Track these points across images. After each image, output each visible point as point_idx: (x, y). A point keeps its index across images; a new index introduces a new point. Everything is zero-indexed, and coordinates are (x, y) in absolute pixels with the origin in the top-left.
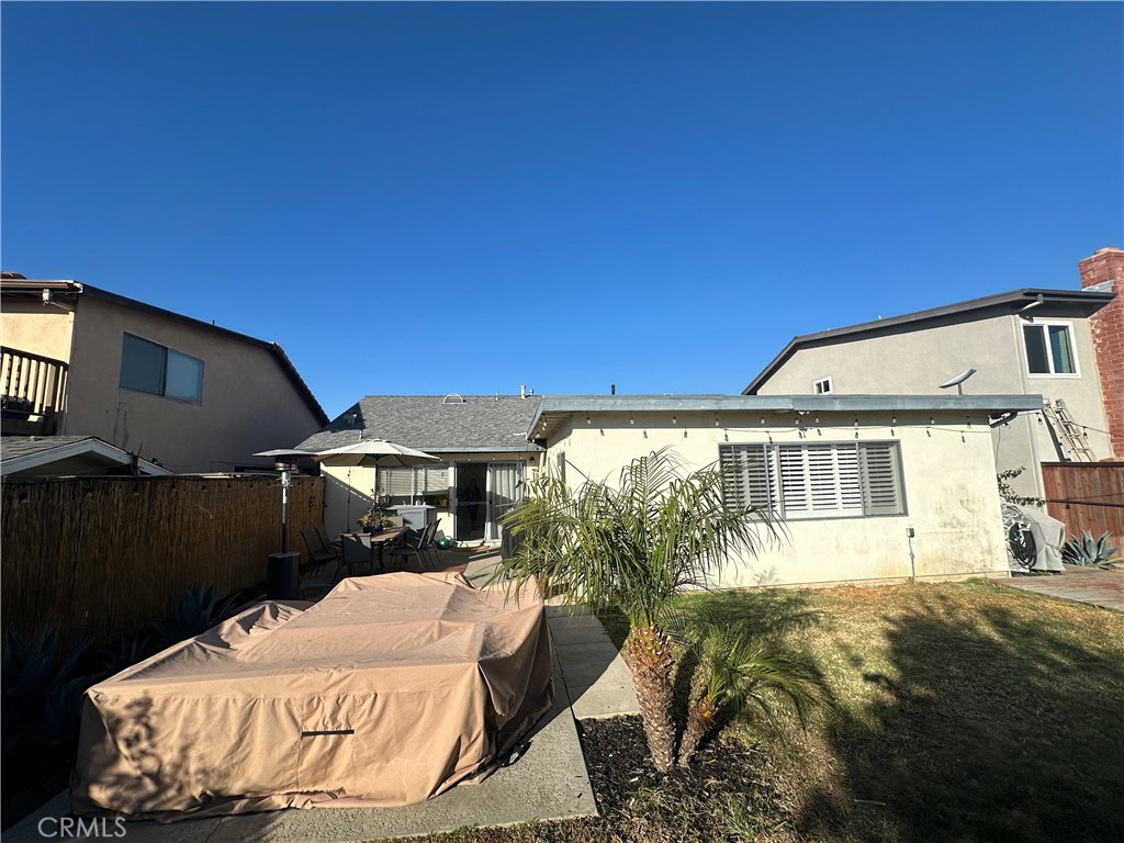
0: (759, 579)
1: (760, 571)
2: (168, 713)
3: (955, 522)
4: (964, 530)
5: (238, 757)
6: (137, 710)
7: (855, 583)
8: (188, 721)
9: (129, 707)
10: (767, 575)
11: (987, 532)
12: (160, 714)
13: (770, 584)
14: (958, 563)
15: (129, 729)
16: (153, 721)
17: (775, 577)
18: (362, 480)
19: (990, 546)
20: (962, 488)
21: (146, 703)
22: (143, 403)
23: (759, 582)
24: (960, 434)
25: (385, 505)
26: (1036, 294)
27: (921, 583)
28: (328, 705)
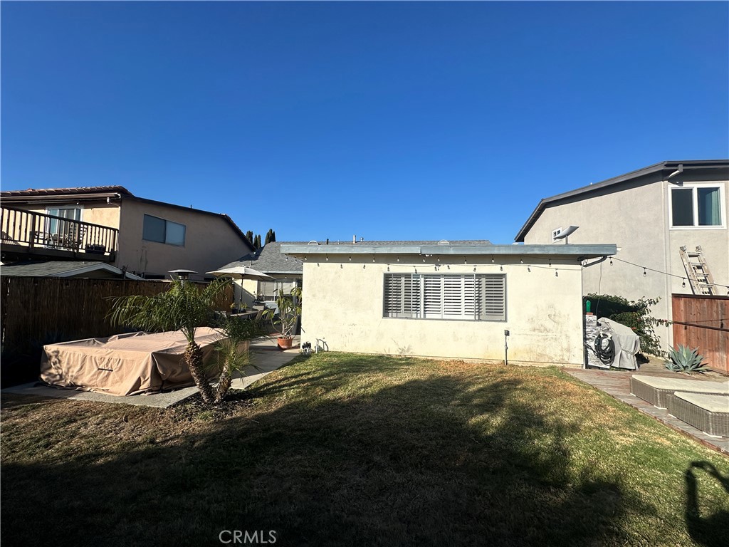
0: (400, 351)
1: (402, 347)
2: (64, 355)
3: (542, 328)
4: (549, 334)
5: (81, 372)
6: (56, 354)
7: (465, 360)
8: (69, 359)
9: (53, 352)
10: (406, 349)
11: (567, 337)
12: (61, 356)
13: (408, 354)
14: (541, 355)
15: (54, 359)
16: (60, 358)
17: (411, 351)
18: (250, 287)
19: (569, 345)
20: (551, 306)
21: (58, 352)
22: (155, 247)
23: (401, 353)
24: (555, 271)
25: (260, 300)
26: (677, 165)
27: (513, 365)
28: (106, 360)
